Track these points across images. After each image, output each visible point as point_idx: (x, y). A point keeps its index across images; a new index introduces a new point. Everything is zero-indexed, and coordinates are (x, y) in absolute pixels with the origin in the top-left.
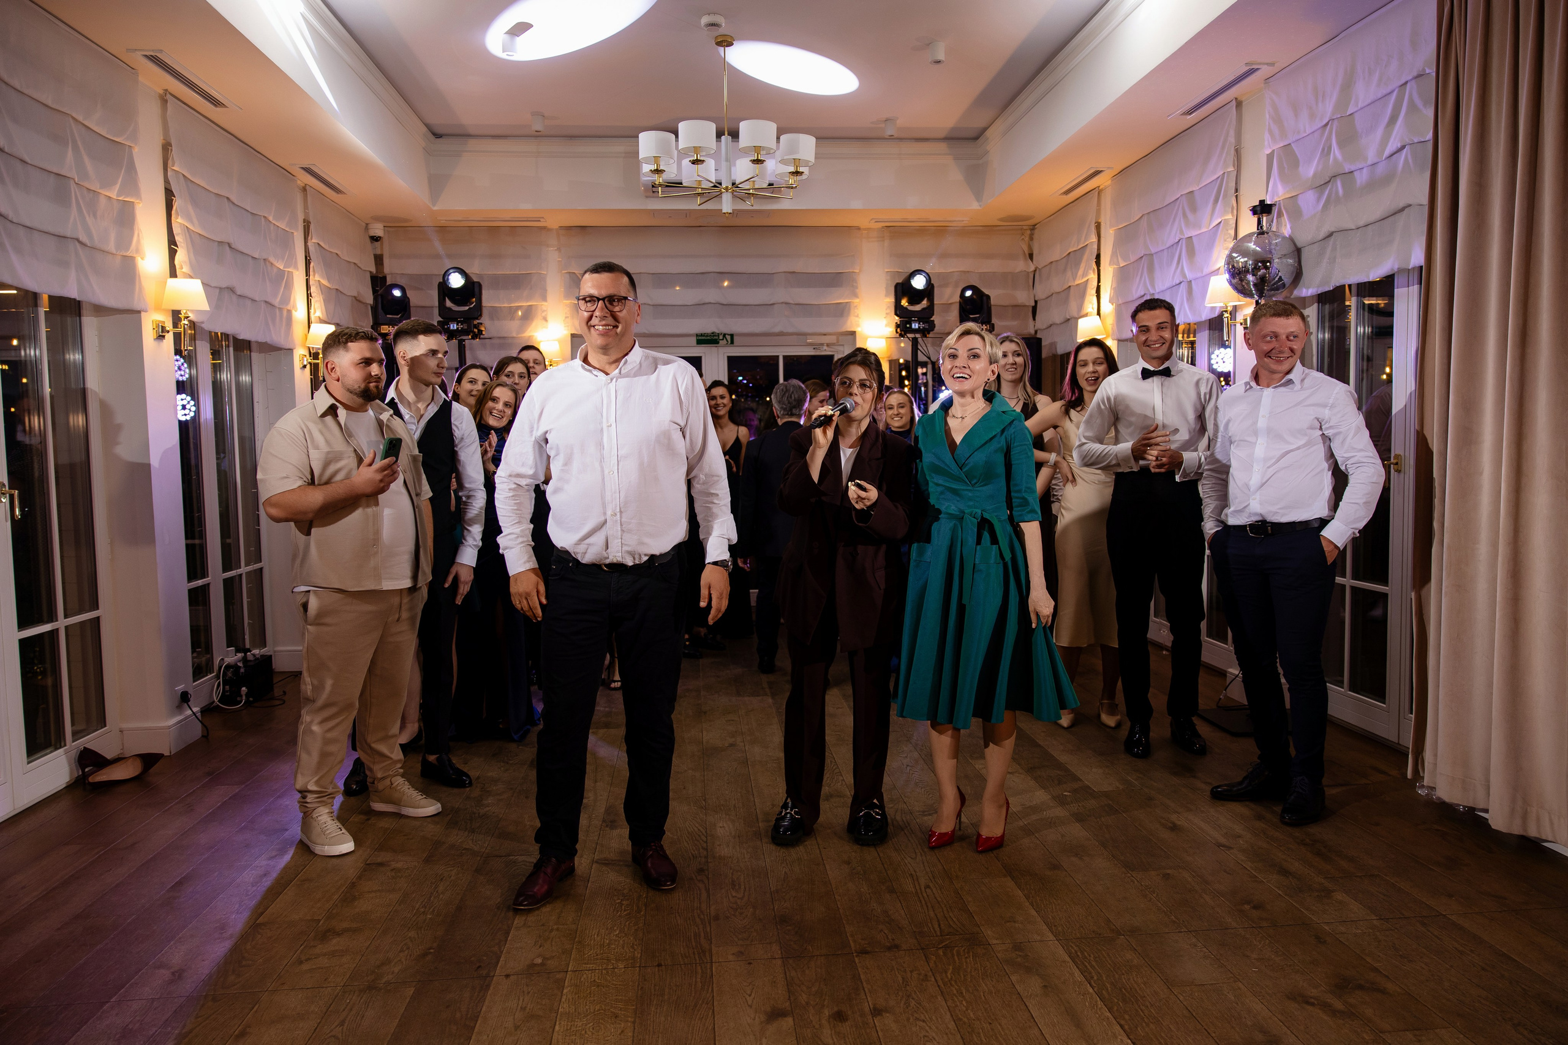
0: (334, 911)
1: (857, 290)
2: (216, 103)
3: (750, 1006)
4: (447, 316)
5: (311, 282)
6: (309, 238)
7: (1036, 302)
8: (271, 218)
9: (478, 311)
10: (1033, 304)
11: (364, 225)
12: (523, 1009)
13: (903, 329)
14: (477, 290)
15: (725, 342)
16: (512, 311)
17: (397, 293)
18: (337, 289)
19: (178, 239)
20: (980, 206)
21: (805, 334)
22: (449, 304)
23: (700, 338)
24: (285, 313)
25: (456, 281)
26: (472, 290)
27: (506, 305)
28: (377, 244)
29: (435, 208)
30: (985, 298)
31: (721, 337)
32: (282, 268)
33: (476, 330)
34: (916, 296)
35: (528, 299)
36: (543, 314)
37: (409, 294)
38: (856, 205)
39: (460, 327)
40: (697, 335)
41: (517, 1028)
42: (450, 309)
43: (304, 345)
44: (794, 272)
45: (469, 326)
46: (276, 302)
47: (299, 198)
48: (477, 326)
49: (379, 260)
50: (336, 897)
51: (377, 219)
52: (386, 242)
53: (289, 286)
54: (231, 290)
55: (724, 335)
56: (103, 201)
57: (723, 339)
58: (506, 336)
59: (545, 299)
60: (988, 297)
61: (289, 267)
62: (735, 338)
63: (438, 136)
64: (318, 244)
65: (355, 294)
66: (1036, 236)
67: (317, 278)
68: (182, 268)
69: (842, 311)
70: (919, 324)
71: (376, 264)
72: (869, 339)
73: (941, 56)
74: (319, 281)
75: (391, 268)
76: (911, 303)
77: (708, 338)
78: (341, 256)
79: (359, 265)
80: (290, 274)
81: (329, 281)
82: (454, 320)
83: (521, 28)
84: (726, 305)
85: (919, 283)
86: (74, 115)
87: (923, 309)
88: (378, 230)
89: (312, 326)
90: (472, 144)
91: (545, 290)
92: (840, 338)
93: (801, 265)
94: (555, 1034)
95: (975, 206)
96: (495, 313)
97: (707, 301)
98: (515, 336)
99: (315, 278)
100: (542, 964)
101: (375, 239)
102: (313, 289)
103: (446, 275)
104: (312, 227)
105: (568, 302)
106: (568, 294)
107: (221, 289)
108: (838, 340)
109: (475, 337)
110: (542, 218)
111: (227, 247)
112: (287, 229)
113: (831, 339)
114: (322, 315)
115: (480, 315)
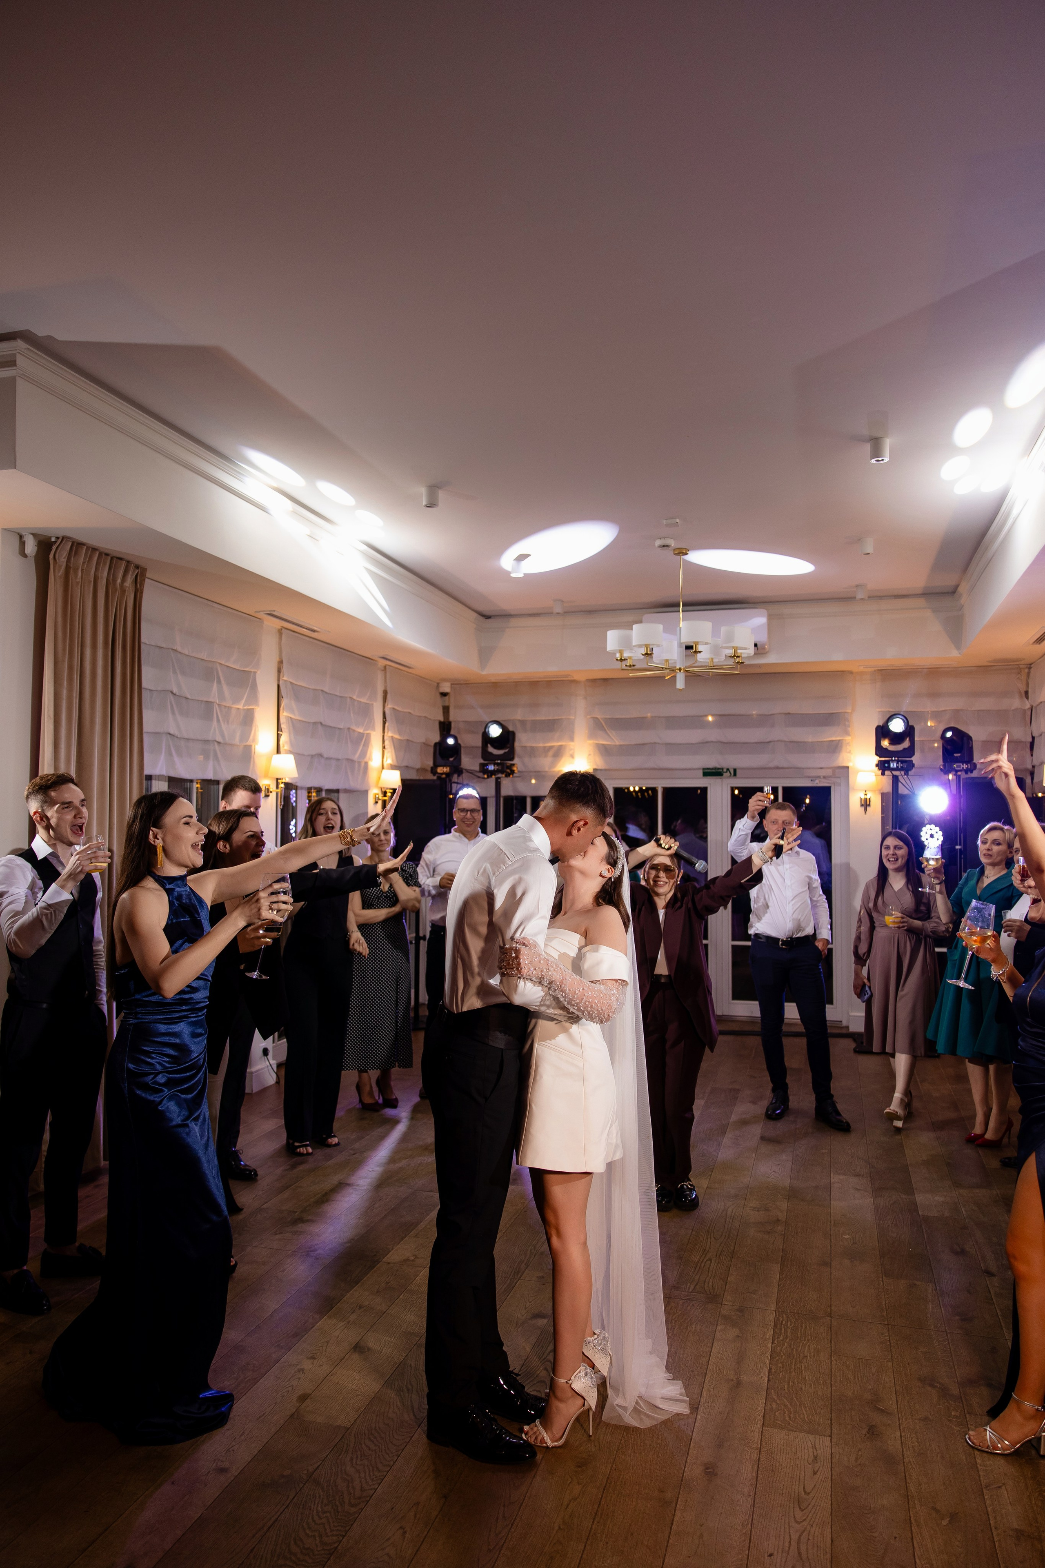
0: (307, 1208)
1: (850, 729)
2: (314, 631)
3: (526, 1308)
4: (487, 758)
5: (385, 738)
6: (386, 704)
7: (1033, 738)
8: (355, 697)
9: (511, 755)
10: (1030, 740)
11: (436, 684)
12: (387, 1283)
13: (883, 767)
14: (511, 738)
15: (729, 774)
16: (546, 750)
17: (451, 741)
18: (407, 740)
19: (283, 726)
20: (959, 653)
22: (491, 749)
23: (706, 771)
24: (363, 764)
25: (495, 731)
26: (507, 739)
27: (541, 745)
28: (446, 698)
29: (484, 673)
30: (965, 739)
31: (725, 770)
32: (361, 731)
33: (508, 771)
34: (896, 738)
35: (560, 739)
36: (571, 752)
38: (838, 656)
39: (496, 768)
40: (703, 769)
41: (378, 1292)
42: (491, 754)
43: (377, 786)
44: (789, 713)
45: (503, 767)
46: (356, 757)
47: (380, 676)
48: (510, 767)
49: (446, 710)
50: (312, 1200)
51: (445, 680)
52: (451, 696)
53: (367, 744)
54: (319, 755)
55: (728, 769)
56: (234, 712)
57: (727, 772)
58: (540, 770)
59: (572, 739)
60: (970, 738)
61: (367, 730)
62: (737, 771)
63: (488, 617)
64: (393, 708)
65: (424, 739)
66: (1032, 675)
67: (390, 734)
68: (284, 747)
69: (835, 747)
70: (897, 763)
71: (444, 713)
72: (860, 774)
73: (869, 549)
74: (392, 737)
75: (451, 717)
76: (892, 743)
77: (714, 771)
78: (412, 713)
79: (429, 717)
80: (369, 735)
81: (400, 735)
82: (492, 762)
83: (522, 558)
84: (727, 743)
85: (897, 726)
86: (219, 661)
87: (905, 749)
88: (446, 688)
89: (385, 771)
90: (514, 622)
91: (573, 732)
93: (794, 707)
94: (398, 1300)
95: (955, 653)
96: (532, 752)
97: (709, 740)
98: (547, 769)
99: (389, 734)
100: (413, 1260)
101: (444, 694)
102: (386, 743)
103: (486, 726)
104: (389, 696)
105: (591, 742)
106: (591, 736)
107: (312, 756)
108: (834, 773)
109: (508, 775)
110: (570, 675)
111: (319, 726)
112: (368, 702)
113: (829, 772)
114: (393, 760)
115: (512, 759)
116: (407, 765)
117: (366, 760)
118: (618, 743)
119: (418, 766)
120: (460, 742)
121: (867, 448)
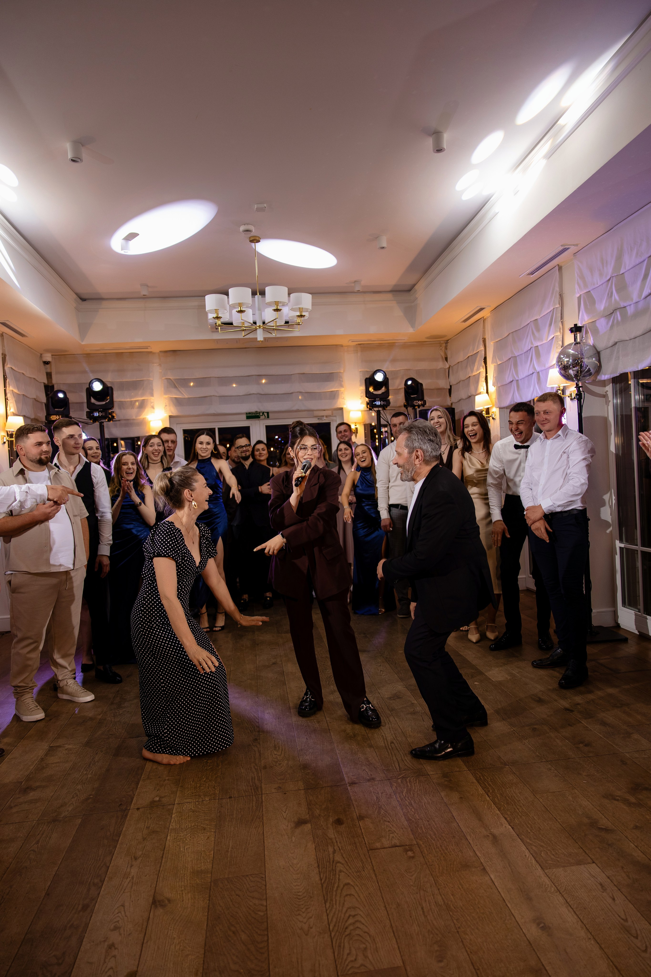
0: (31, 776)
1: (343, 383)
3: (285, 819)
4: (92, 408)
5: (7, 391)
6: (6, 364)
7: (451, 386)
9: (111, 404)
10: (449, 388)
11: (39, 355)
12: (148, 828)
13: (371, 405)
14: (110, 392)
15: (263, 417)
16: (132, 404)
17: (61, 395)
18: (23, 395)
20: (414, 330)
21: (313, 411)
22: (93, 400)
23: (248, 415)
25: (97, 387)
26: (107, 391)
27: (128, 400)
28: (48, 366)
29: (83, 343)
30: (419, 385)
31: (261, 414)
33: (110, 416)
34: (378, 385)
35: (142, 395)
36: (152, 404)
37: (69, 396)
38: (339, 332)
39: (101, 414)
40: (246, 413)
41: (144, 839)
42: (94, 404)
43: (4, 430)
44: (304, 373)
45: (106, 414)
48: (111, 414)
49: (49, 375)
50: (32, 767)
51: (48, 351)
52: (53, 365)
55: (263, 413)
57: (263, 415)
58: (128, 418)
59: (152, 395)
60: (421, 384)
62: (270, 414)
63: (83, 300)
64: (11, 368)
65: (35, 397)
66: (449, 347)
67: (11, 388)
69: (334, 396)
70: (381, 402)
71: (47, 378)
72: (351, 412)
73: (384, 245)
74: (12, 390)
75: (55, 380)
76: (375, 389)
77: (254, 415)
78: (25, 374)
79: (37, 379)
81: (18, 390)
82: (97, 410)
83: (132, 236)
84: (264, 394)
85: (379, 377)
87: (383, 393)
88: (48, 357)
89: (9, 418)
90: (105, 304)
91: (152, 390)
92: (334, 412)
93: (307, 369)
94: (168, 842)
95: (411, 330)
96: (122, 405)
97: (252, 392)
98: (134, 418)
99: (10, 389)
100: (159, 801)
101: (46, 363)
102: (9, 395)
103: (91, 383)
104: (7, 358)
105: (166, 396)
106: (166, 391)
108: (332, 413)
109: (109, 420)
110: (149, 346)
113: (329, 413)
115: (112, 407)
116: (25, 414)
118: (186, 397)
119: (33, 417)
120: (68, 396)
121: (430, 142)
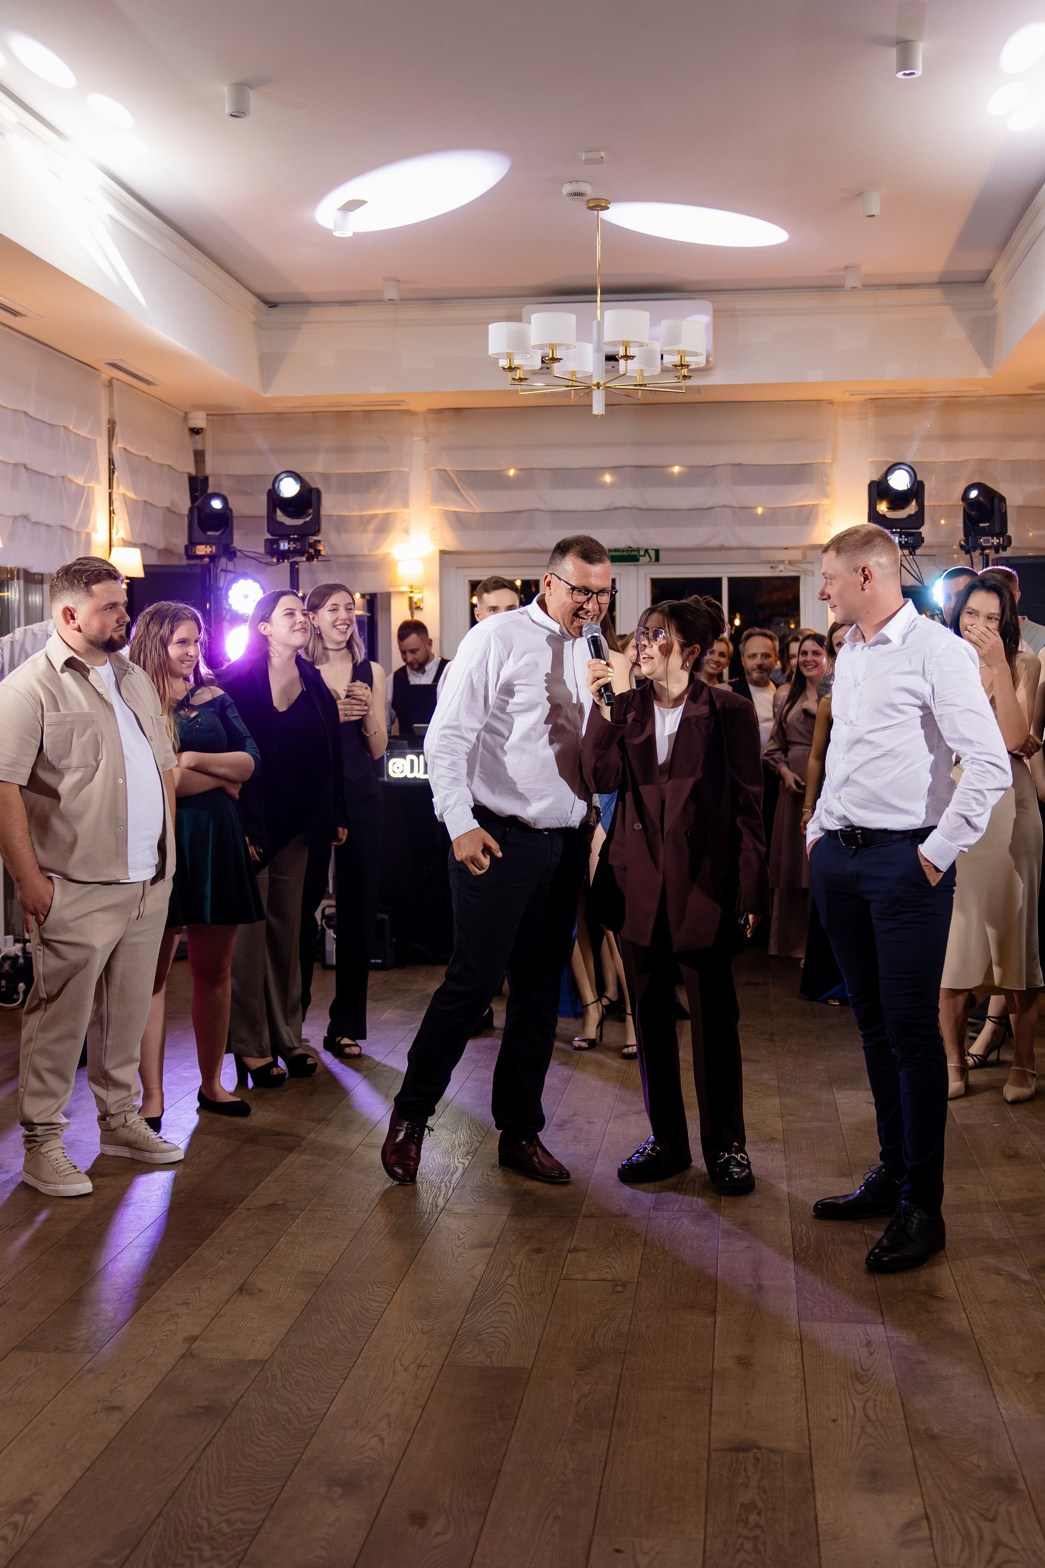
1: (829, 488)
2: (15, 313)
4: (277, 531)
5: (114, 496)
6: (114, 442)
8: (71, 428)
9: (314, 527)
11: (182, 414)
12: (256, 1228)
14: (314, 499)
15: (647, 558)
16: (365, 521)
17: (217, 504)
18: (145, 501)
20: (990, 373)
21: (759, 549)
22: (280, 516)
24: (83, 537)
25: (289, 488)
26: (308, 498)
27: (356, 513)
28: (198, 437)
29: (267, 395)
30: (996, 500)
31: (642, 553)
32: (81, 483)
33: (312, 551)
34: (898, 500)
35: (386, 504)
36: (404, 525)
38: (815, 376)
39: (292, 546)
41: (247, 1237)
42: (281, 524)
44: (740, 464)
45: (303, 545)
46: (74, 526)
47: (103, 394)
48: (314, 545)
49: (199, 456)
51: (198, 407)
52: (208, 434)
53: (88, 506)
54: (26, 517)
55: (646, 551)
57: (644, 556)
58: (354, 553)
59: (406, 504)
60: (1002, 499)
61: (89, 482)
62: (661, 554)
63: (272, 304)
64: (124, 448)
65: (168, 504)
67: (122, 490)
69: (807, 516)
71: (196, 461)
73: (875, 209)
74: (124, 494)
75: (210, 468)
76: (892, 507)
77: (625, 553)
78: (152, 459)
79: (174, 467)
80: (91, 489)
81: (135, 493)
82: (286, 537)
83: (353, 205)
84: (647, 510)
85: (900, 481)
87: (910, 516)
88: (199, 420)
89: (113, 549)
90: (315, 313)
91: (407, 492)
92: (809, 553)
93: (747, 455)
95: (983, 373)
96: (342, 523)
97: (620, 504)
98: (366, 552)
99: (119, 490)
100: (283, 1204)
101: (195, 431)
102: (116, 504)
103: (276, 479)
104: (118, 429)
105: (436, 508)
106: (437, 498)
107: (15, 518)
108: (805, 556)
109: (310, 558)
110: (403, 401)
111: (23, 469)
112: (89, 436)
113: (797, 555)
114: (126, 534)
115: (317, 532)
116: (145, 541)
117: (88, 530)
118: (478, 510)
119: (161, 545)
120: (231, 505)
121: (893, 54)
